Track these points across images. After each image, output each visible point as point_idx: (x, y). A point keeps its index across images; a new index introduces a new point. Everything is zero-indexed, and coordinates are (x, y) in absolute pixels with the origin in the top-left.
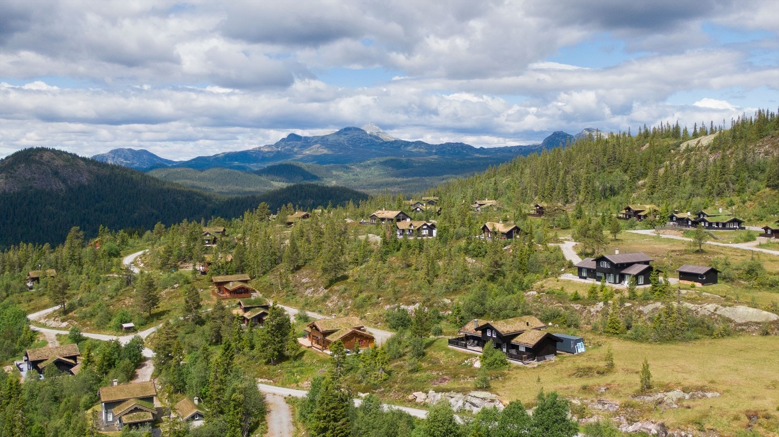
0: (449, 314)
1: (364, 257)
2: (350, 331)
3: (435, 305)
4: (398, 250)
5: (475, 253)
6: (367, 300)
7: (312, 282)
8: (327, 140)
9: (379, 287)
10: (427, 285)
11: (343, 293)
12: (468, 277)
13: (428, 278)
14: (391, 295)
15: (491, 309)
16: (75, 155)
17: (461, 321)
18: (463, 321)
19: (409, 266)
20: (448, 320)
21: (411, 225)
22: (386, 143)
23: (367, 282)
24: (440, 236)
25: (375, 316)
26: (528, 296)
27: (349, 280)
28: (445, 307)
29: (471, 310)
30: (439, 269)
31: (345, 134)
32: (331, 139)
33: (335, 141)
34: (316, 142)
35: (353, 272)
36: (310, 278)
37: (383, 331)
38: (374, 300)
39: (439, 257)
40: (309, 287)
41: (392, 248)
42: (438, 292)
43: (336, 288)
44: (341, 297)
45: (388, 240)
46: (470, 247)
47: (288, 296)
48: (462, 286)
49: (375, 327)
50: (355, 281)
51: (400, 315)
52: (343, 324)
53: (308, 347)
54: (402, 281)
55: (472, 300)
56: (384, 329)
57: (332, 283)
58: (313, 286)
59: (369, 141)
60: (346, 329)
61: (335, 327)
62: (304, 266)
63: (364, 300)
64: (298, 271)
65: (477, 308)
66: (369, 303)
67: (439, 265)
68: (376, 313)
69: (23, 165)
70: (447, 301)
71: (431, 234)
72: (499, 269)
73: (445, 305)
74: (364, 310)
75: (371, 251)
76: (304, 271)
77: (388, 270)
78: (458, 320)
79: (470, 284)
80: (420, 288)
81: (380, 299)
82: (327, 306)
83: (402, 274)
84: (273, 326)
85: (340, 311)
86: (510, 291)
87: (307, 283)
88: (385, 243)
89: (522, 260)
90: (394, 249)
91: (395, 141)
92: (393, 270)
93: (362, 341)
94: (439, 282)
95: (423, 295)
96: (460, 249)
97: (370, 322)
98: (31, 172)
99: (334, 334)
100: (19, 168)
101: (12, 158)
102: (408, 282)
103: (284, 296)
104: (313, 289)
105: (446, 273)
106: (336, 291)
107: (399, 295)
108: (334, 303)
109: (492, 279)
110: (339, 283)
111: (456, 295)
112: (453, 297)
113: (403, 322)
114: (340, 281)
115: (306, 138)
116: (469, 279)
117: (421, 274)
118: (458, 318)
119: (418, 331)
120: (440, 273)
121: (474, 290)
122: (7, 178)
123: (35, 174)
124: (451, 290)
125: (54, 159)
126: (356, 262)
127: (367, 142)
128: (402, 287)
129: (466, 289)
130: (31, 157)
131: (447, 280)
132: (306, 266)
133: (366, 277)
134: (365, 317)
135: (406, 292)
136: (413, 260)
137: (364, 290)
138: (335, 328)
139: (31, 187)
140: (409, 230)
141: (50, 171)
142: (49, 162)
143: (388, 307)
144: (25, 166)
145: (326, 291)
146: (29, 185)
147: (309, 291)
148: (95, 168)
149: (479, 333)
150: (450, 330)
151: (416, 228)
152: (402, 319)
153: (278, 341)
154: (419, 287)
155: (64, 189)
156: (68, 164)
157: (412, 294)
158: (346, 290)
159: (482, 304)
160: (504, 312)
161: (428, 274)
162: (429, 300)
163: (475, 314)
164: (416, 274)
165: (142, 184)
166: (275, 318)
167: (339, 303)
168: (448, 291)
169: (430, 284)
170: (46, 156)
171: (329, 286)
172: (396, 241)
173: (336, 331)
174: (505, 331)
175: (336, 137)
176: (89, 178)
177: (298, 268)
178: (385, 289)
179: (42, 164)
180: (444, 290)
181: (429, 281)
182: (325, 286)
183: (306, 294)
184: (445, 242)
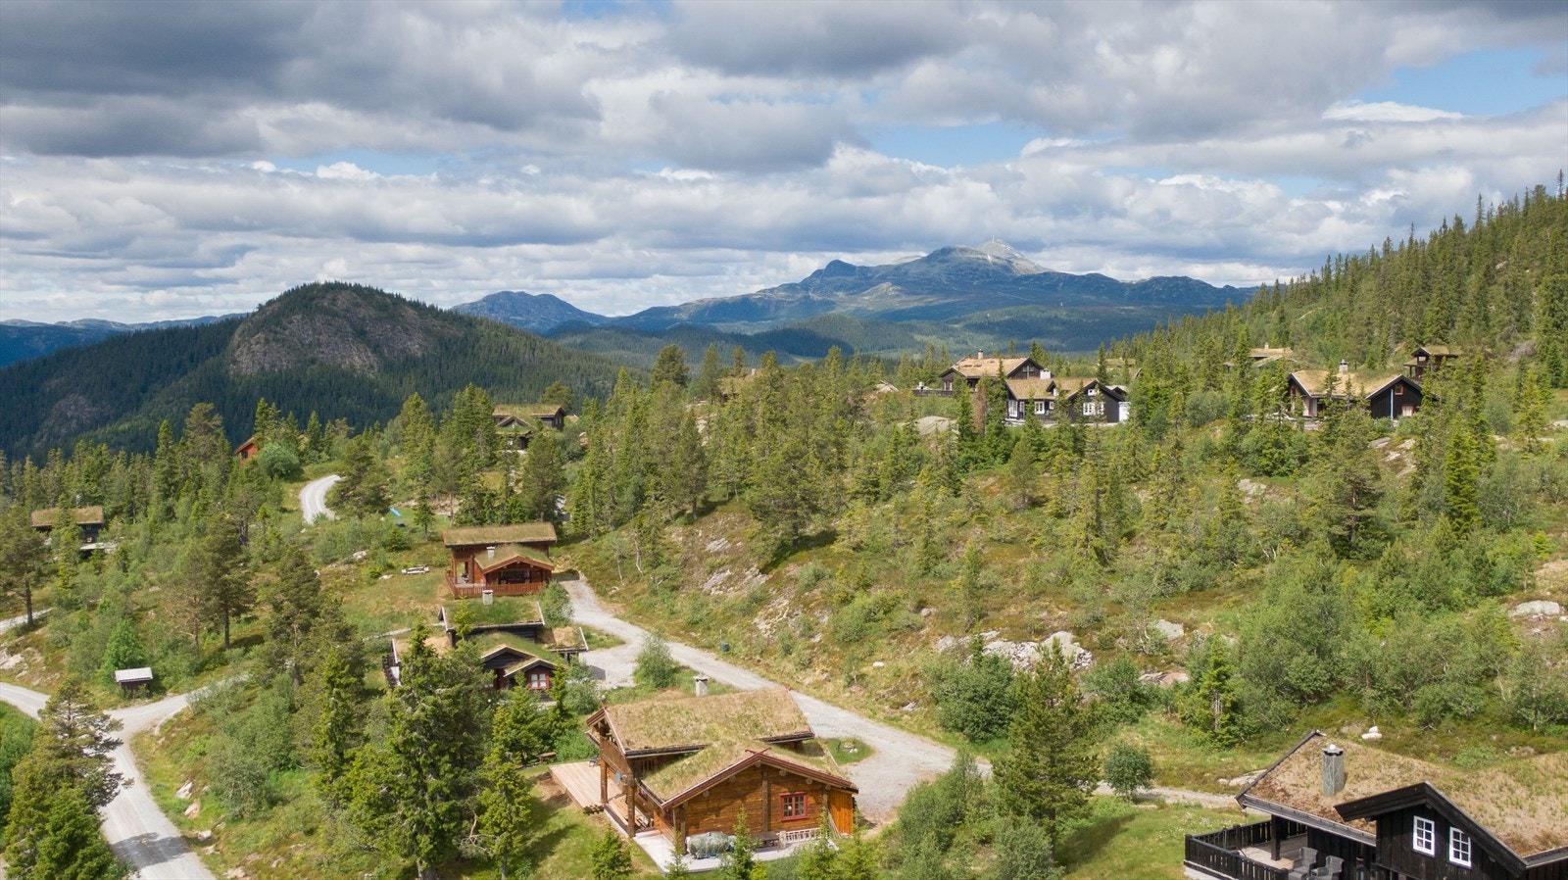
0: (1177, 686)
1: (898, 476)
2: (741, 756)
3: (1121, 642)
4: (1007, 457)
5: (1265, 462)
6: (880, 614)
7: (731, 551)
8: (906, 273)
9: (928, 569)
10: (1093, 565)
11: (809, 587)
12: (1248, 540)
13: (1097, 542)
14: (959, 603)
15: (1367, 674)
16: (399, 297)
17: (1232, 721)
18: (1239, 718)
19: (1035, 503)
20: (1174, 710)
21: (1051, 388)
22: (1027, 278)
23: (893, 554)
24: (1142, 418)
25: (897, 675)
26: (1523, 620)
27: (836, 548)
28: (1161, 655)
29: (1277, 672)
30: (1138, 512)
31: (942, 261)
32: (913, 271)
33: (923, 274)
34: (884, 278)
35: (856, 521)
36: (730, 539)
37: (917, 739)
38: (902, 617)
39: (1139, 478)
40: (721, 565)
41: (988, 451)
42: (1133, 594)
43: (792, 569)
44: (803, 603)
45: (977, 427)
46: (1246, 442)
47: (654, 593)
48: (1225, 575)
49: (891, 721)
50: (857, 548)
51: (982, 679)
52: (726, 721)
53: (588, 811)
54: (1007, 550)
55: (1278, 631)
56: (922, 732)
57: (783, 553)
58: (732, 561)
59: (991, 274)
60: (731, 745)
61: (688, 733)
62: (725, 503)
63: (870, 617)
64: (705, 519)
65: (1300, 665)
66: (886, 624)
67: (1135, 500)
68: (904, 664)
69: (299, 317)
70: (1170, 630)
71: (1112, 415)
72: (1369, 512)
73: (1161, 646)
74: (866, 648)
75: (920, 460)
76: (721, 519)
77: (967, 516)
78: (1221, 718)
79: (1254, 566)
80: (1067, 576)
81: (924, 612)
82: (753, 629)
83: (1010, 528)
84: (412, 725)
85: (788, 651)
86: (1437, 600)
87: (718, 553)
88: (967, 433)
89: (1459, 480)
90: (995, 456)
91: (1045, 274)
92: (982, 516)
93: (800, 798)
94: (1141, 558)
95: (1078, 602)
96: (1210, 452)
97: (880, 699)
98: (314, 330)
99: (679, 764)
100: (292, 322)
101: (279, 304)
102: (1026, 553)
103: (644, 591)
104: (728, 573)
105: (1163, 527)
106: (790, 579)
107: (994, 599)
108: (777, 619)
109: (1343, 547)
110: (804, 553)
111: (1202, 608)
112: (1192, 614)
113: (990, 710)
114: (808, 549)
115: (864, 270)
116: (1251, 550)
117: (1073, 528)
118: (1216, 708)
119: (1034, 785)
120: (1139, 525)
121: (1285, 592)
122: (267, 341)
123: (320, 334)
124: (1185, 587)
125: (358, 305)
126: (872, 492)
127: (988, 277)
128: (1003, 574)
129: (1241, 586)
130: (314, 302)
131: (1168, 551)
132: (732, 506)
133: (892, 536)
134: (862, 676)
135: (1017, 592)
136: (1048, 485)
137: (877, 581)
138: (686, 739)
139: (313, 361)
140: (1047, 403)
141: (350, 330)
142: (347, 311)
143: (949, 641)
144: (303, 318)
145: (763, 579)
146: (310, 355)
147: (718, 578)
148: (436, 322)
149: (1363, 831)
150: (1186, 759)
151: (1069, 395)
152: (988, 696)
153: (439, 790)
154: (1065, 572)
155: (375, 365)
156: (385, 315)
157: (1035, 597)
158: (818, 577)
159: (1322, 652)
160: (1427, 692)
161: (1097, 528)
162: (1097, 622)
163: (1295, 691)
164: (1057, 530)
165: (526, 356)
166: (427, 689)
167: (792, 622)
168: (1171, 589)
169: (1104, 563)
170: (342, 301)
171: (774, 564)
172: (1000, 431)
173: (690, 751)
174: (1529, 836)
175: (924, 268)
176: (424, 343)
177: (708, 509)
178: (949, 578)
179: (335, 315)
180: (1155, 588)
181: (1099, 552)
182: (762, 565)
183: (707, 587)
184: (1158, 432)
